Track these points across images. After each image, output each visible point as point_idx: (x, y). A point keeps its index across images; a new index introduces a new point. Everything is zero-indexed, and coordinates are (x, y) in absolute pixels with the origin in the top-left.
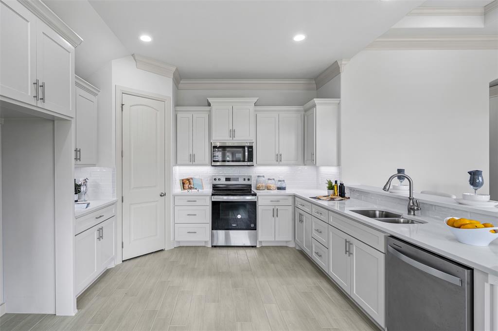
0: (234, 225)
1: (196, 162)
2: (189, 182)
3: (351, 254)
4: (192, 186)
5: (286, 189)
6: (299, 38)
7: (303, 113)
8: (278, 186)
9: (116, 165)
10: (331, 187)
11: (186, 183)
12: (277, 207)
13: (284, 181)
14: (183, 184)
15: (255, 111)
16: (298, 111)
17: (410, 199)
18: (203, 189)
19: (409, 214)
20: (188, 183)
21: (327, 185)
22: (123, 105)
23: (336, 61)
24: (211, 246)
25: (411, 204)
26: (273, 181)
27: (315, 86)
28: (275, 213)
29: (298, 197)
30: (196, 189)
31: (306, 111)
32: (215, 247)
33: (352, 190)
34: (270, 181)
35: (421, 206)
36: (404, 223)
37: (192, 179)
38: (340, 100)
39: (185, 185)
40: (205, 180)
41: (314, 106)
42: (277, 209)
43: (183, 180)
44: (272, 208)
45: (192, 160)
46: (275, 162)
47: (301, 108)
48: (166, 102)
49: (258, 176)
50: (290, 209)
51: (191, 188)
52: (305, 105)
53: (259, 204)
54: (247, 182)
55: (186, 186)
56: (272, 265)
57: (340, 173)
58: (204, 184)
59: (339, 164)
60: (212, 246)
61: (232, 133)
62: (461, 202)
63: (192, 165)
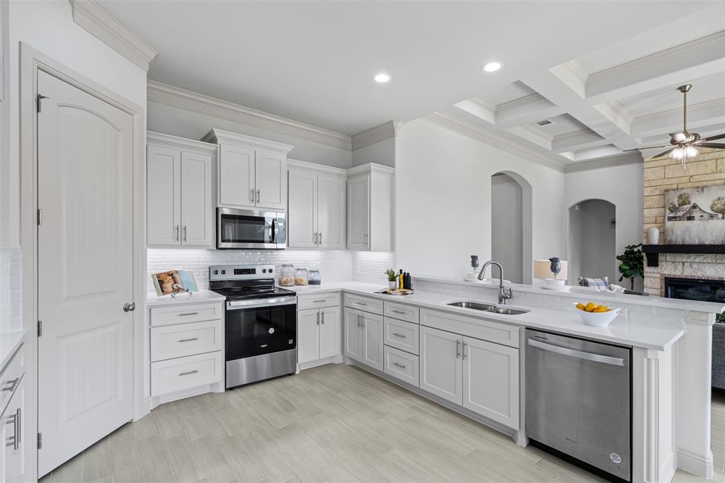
0: (264, 346)
1: (189, 242)
2: (173, 278)
3: (464, 356)
4: (180, 286)
5: (321, 283)
6: (382, 78)
7: (345, 179)
8: (310, 279)
9: (20, 243)
10: (392, 279)
11: (166, 281)
12: (321, 310)
13: (318, 271)
14: (161, 282)
15: (288, 165)
16: (339, 175)
17: (501, 287)
18: (198, 291)
19: (499, 303)
20: (172, 281)
21: (387, 276)
22: (39, 97)
23: (392, 121)
24: (224, 390)
25: (503, 293)
26: (304, 272)
27: (350, 146)
28: (320, 319)
29: (346, 292)
30: (187, 291)
31: (349, 177)
32: (231, 389)
33: (418, 280)
34: (300, 272)
35: (514, 294)
36: (503, 313)
37: (177, 272)
38: (394, 170)
39: (164, 285)
40: (197, 274)
41: (368, 172)
42: (323, 313)
43: (158, 276)
44: (315, 312)
45: (181, 238)
46: (312, 244)
47: (344, 172)
48: (136, 116)
49: (284, 266)
50: (338, 310)
51: (178, 290)
52: (350, 169)
53: (299, 308)
54: (268, 275)
55: (168, 286)
56: (340, 394)
57: (394, 260)
58: (196, 281)
59: (393, 249)
60: (226, 389)
61: (255, 195)
62: (545, 287)
63: (181, 247)
